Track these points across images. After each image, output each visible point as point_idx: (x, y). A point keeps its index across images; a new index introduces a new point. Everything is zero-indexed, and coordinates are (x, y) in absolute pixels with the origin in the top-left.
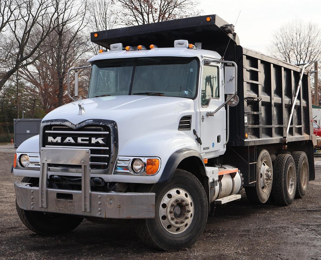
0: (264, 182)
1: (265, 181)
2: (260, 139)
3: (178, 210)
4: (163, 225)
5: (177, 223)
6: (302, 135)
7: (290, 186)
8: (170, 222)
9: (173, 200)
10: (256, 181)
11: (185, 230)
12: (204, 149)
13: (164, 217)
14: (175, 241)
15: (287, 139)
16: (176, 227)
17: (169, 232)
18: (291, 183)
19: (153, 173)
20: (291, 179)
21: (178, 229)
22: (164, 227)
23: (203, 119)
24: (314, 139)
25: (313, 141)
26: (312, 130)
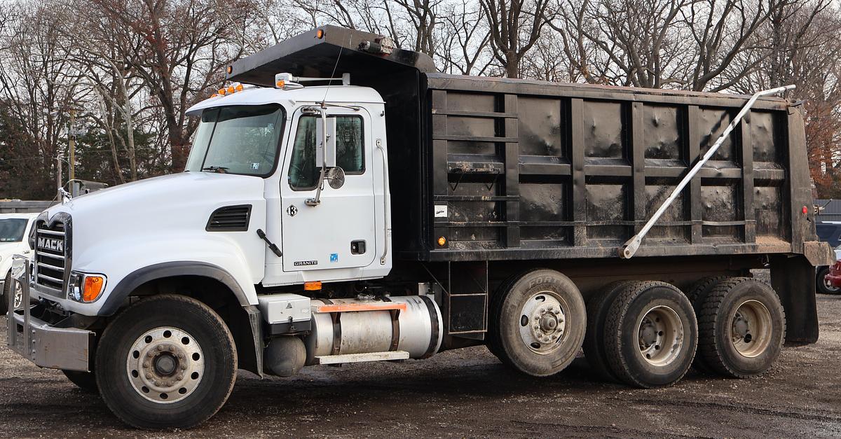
0: (533, 335)
1: (539, 331)
2: (509, 249)
3: (166, 364)
4: (134, 386)
5: (157, 385)
6: (744, 242)
7: (672, 350)
8: (144, 383)
9: (152, 345)
10: (486, 331)
11: (181, 399)
12: (296, 264)
13: (135, 373)
14: (154, 414)
15: (627, 249)
16: (159, 392)
17: (147, 398)
18: (675, 342)
19: (90, 300)
20: (676, 335)
21: (164, 396)
22: (136, 389)
23: (292, 210)
24: (816, 250)
25: (807, 255)
26: (804, 232)
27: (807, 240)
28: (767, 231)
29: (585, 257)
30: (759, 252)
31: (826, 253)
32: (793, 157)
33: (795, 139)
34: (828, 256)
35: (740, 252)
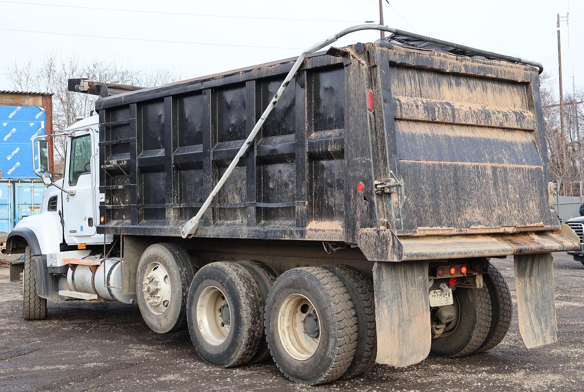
12: (70, 232)
23: (68, 199)
24: (373, 240)
25: (362, 245)
26: (359, 215)
27: (364, 226)
28: (332, 213)
29: (170, 235)
30: (307, 239)
31: (387, 244)
32: (348, 119)
33: (352, 96)
34: (390, 248)
35: (287, 238)
